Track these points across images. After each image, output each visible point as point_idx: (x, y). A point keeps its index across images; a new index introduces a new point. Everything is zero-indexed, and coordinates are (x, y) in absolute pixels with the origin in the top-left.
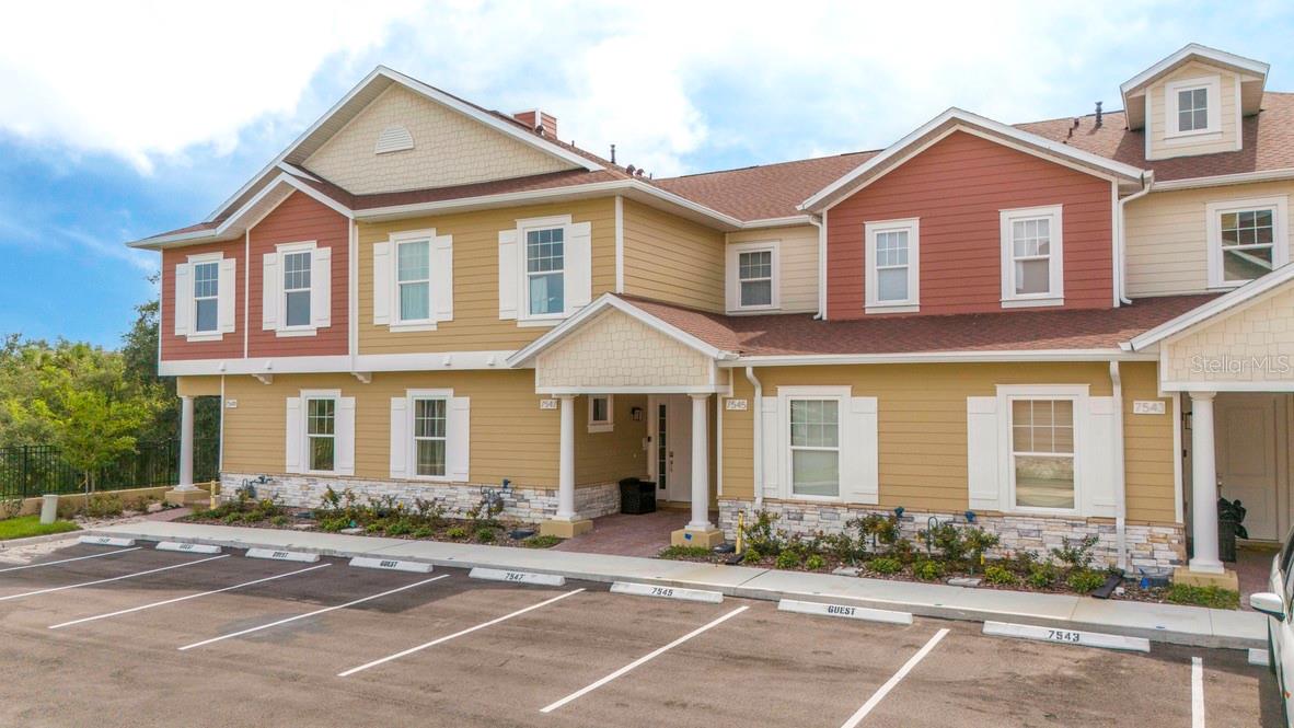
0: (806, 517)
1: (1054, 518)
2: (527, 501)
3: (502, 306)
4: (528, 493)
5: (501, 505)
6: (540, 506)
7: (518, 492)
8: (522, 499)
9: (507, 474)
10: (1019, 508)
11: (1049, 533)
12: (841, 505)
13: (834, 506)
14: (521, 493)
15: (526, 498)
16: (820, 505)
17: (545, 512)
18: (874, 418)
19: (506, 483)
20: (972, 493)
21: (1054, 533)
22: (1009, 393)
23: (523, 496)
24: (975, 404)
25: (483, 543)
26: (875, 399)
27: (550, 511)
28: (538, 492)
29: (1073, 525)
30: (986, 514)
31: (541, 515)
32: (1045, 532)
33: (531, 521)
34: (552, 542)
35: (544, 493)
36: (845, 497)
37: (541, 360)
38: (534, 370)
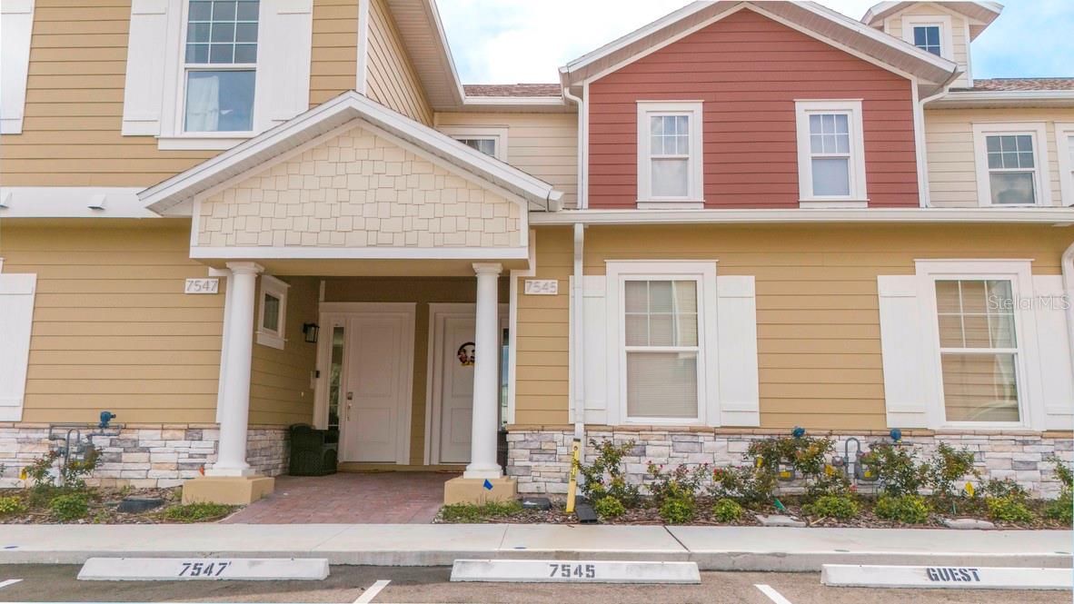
0: (649, 450)
1: (1001, 434)
2: (146, 450)
3: (128, 112)
4: (146, 437)
5: (93, 458)
6: (173, 458)
7: (124, 435)
8: (135, 447)
9: (107, 404)
10: (950, 423)
11: (993, 455)
12: (706, 430)
13: (693, 432)
14: (134, 436)
15: (142, 444)
16: (673, 432)
17: (179, 467)
18: (751, 304)
19: (106, 418)
20: (891, 404)
21: (1000, 455)
22: (932, 269)
23: (135, 442)
24: (888, 284)
25: (67, 521)
26: (752, 279)
27: (192, 465)
28: (167, 434)
29: (1025, 443)
30: (911, 432)
31: (174, 474)
32: (987, 455)
33: (151, 484)
34: (215, 513)
35: (182, 434)
36: (709, 416)
37: (205, 202)
38: (189, 220)
